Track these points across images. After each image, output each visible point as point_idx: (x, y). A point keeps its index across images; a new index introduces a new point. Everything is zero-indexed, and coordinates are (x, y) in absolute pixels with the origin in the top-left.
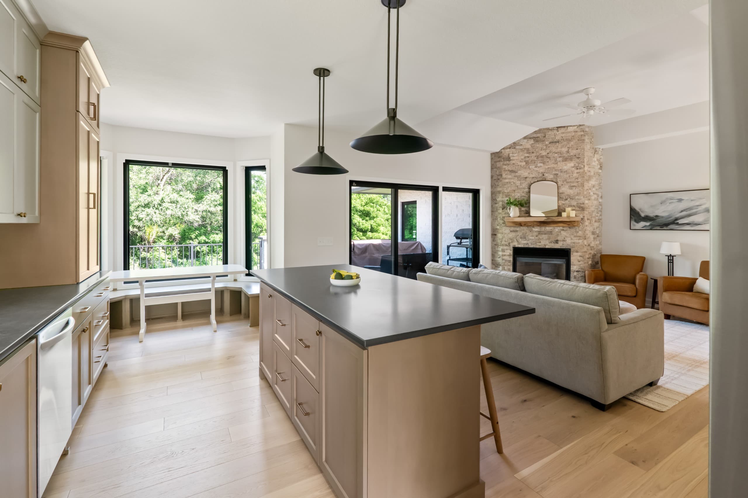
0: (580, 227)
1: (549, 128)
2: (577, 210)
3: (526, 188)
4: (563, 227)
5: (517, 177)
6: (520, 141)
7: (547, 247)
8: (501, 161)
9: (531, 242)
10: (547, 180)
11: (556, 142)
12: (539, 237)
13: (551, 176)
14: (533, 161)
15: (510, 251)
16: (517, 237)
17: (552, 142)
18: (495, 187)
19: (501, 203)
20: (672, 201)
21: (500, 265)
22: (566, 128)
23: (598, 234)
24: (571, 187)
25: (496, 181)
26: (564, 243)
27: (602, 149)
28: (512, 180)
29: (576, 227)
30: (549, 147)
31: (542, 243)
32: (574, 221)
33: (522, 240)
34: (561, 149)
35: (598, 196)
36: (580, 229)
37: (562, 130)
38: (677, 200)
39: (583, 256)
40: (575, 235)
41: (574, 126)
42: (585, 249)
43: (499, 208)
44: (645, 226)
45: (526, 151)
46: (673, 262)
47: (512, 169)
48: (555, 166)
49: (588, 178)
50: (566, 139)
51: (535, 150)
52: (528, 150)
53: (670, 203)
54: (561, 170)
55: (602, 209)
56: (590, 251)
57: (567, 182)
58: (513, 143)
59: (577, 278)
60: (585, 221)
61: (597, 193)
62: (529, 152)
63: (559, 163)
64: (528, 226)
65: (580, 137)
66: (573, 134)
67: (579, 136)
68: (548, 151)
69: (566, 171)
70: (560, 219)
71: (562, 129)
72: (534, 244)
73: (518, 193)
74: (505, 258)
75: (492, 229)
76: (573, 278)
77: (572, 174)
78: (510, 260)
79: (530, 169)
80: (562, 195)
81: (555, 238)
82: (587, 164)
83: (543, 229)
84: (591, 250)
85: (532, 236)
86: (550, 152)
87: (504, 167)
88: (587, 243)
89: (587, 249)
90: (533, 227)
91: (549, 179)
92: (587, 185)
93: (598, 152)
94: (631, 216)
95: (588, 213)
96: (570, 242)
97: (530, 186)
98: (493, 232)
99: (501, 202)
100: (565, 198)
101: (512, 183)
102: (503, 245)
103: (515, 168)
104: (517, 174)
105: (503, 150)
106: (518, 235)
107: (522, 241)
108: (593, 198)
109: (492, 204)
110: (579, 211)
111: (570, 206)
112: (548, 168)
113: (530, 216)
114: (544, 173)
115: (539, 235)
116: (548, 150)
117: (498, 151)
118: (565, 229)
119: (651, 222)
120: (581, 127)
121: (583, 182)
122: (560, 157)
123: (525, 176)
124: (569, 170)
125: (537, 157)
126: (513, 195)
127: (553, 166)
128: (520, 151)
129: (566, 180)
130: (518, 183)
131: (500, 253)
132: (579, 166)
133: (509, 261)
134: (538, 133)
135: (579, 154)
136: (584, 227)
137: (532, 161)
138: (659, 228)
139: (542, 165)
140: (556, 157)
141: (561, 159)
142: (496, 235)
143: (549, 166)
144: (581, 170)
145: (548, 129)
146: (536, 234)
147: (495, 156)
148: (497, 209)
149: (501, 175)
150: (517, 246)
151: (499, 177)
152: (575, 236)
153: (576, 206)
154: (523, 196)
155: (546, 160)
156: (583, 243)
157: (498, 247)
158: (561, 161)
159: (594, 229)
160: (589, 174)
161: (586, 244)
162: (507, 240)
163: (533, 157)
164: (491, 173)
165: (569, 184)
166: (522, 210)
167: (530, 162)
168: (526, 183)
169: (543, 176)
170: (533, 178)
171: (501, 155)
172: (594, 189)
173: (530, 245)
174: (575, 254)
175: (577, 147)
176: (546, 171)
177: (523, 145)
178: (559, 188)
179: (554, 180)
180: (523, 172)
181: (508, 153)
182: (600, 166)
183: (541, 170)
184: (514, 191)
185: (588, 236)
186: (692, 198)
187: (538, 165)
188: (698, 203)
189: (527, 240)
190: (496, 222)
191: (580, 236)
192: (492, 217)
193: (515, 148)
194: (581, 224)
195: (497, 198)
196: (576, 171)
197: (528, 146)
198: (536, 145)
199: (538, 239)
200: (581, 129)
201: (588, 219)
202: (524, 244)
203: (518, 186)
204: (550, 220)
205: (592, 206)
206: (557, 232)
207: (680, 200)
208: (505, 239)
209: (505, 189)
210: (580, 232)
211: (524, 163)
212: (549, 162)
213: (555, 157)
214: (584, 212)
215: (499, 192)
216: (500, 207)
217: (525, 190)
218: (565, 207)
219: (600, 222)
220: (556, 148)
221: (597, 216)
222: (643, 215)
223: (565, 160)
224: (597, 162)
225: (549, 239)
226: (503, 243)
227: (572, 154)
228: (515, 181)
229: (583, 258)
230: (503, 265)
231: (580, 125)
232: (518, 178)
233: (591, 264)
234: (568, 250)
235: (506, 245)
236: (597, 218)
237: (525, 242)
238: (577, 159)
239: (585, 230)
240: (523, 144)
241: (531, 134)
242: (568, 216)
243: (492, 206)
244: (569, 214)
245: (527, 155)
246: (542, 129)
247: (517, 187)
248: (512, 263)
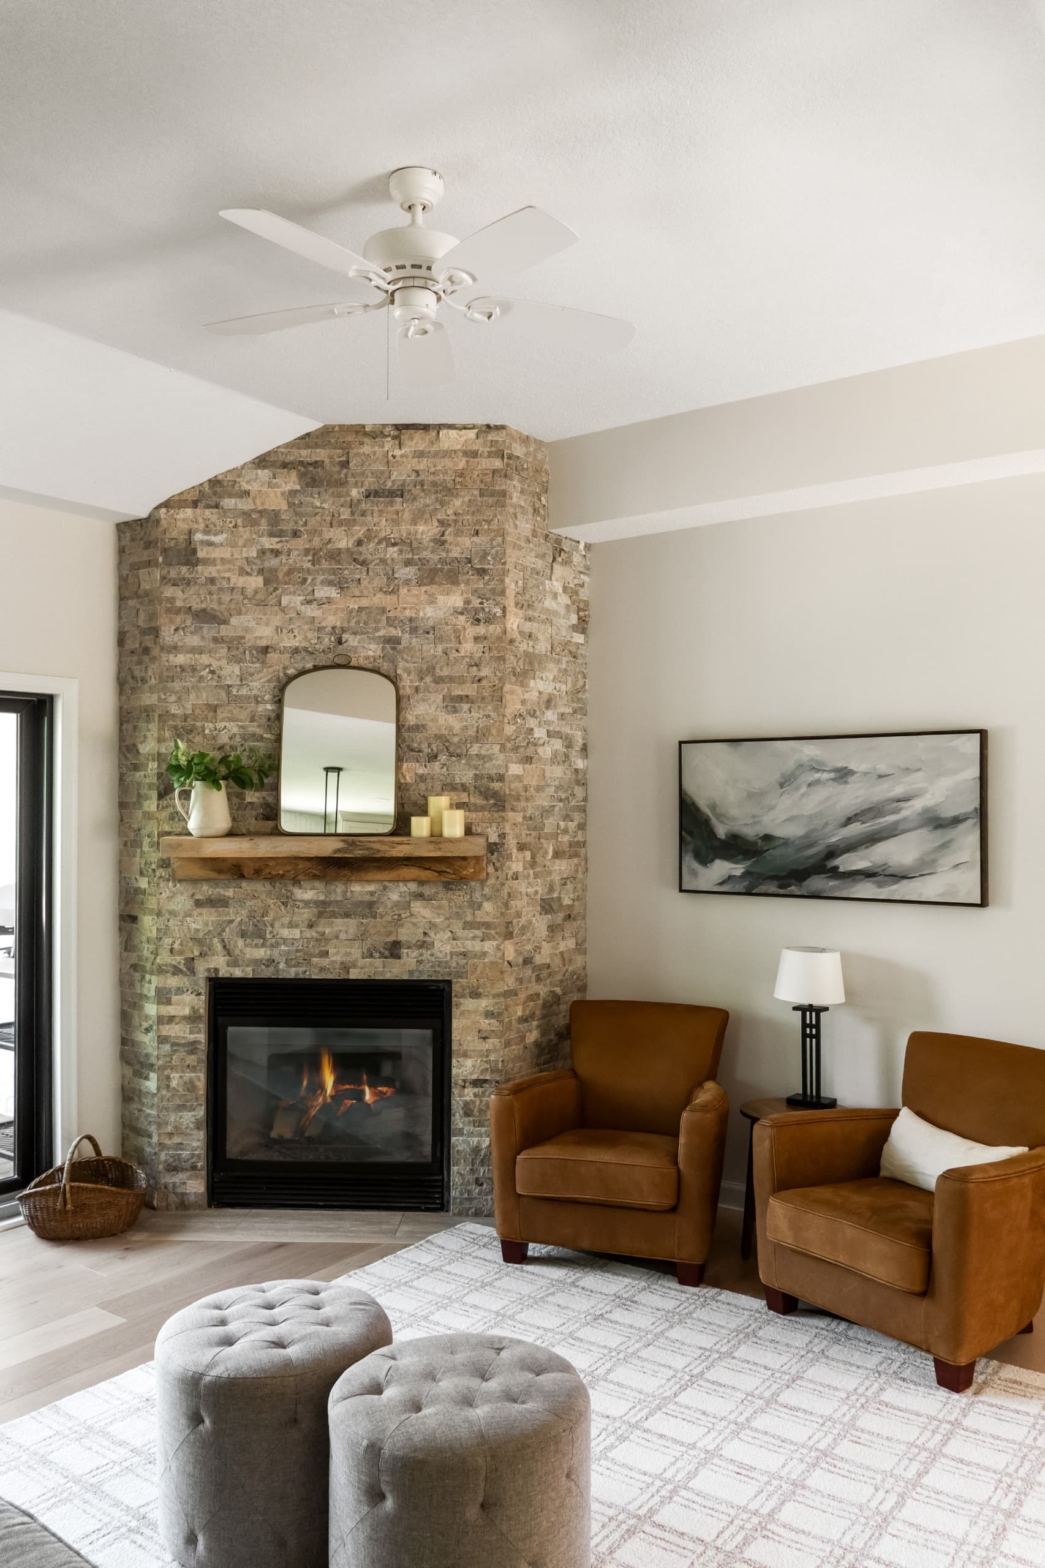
0: (489, 882)
1: (364, 426)
2: (475, 805)
3: (267, 697)
4: (421, 883)
5: (225, 645)
6: (239, 476)
7: (354, 974)
8: (157, 565)
9: (289, 952)
10: (352, 664)
11: (392, 494)
12: (320, 929)
13: (373, 646)
14: (297, 576)
15: (193, 996)
16: (224, 930)
17: (377, 494)
18: (133, 689)
19: (153, 766)
20: (817, 776)
21: (151, 1066)
22: (434, 434)
23: (571, 907)
24: (453, 703)
25: (135, 658)
26: (427, 954)
27: (588, 547)
28: (205, 659)
29: (473, 883)
30: (363, 514)
31: (334, 959)
32: (464, 858)
33: (246, 946)
34: (412, 528)
35: (569, 746)
36: (487, 891)
37: (417, 442)
38: (832, 775)
39: (500, 1014)
40: (469, 918)
41: (465, 428)
42: (510, 982)
43: (144, 791)
44: (730, 878)
45: (264, 525)
46: (818, 1037)
47: (204, 606)
48: (388, 601)
49: (521, 663)
50: (434, 484)
51: (306, 524)
52: (274, 517)
53: (810, 785)
54: (411, 620)
55: (585, 799)
56: (536, 988)
57: (438, 680)
58: (210, 481)
59: (476, 1112)
60: (509, 857)
61: (567, 730)
62: (281, 530)
63: (403, 591)
64: (272, 879)
65: (488, 479)
66: (462, 464)
67: (486, 474)
68: (359, 531)
69: (434, 628)
70: (401, 850)
71: (418, 435)
72: (298, 965)
73: (230, 720)
74: (168, 1030)
75: (121, 892)
76: (461, 1112)
77: (454, 645)
78: (195, 1042)
79: (283, 610)
80: (419, 736)
81: (390, 933)
82: (517, 604)
83: (338, 890)
84: (539, 979)
85: (292, 925)
86: (369, 536)
87: (169, 592)
88: (518, 953)
89: (520, 981)
90: (296, 882)
91: (362, 662)
92: (515, 699)
93: (570, 557)
94: (683, 833)
95: (524, 817)
96: (448, 948)
97: (282, 689)
98: (127, 903)
99: (154, 760)
100: (427, 750)
101: (204, 673)
102: (161, 971)
103: (220, 602)
104: (225, 631)
105: (163, 510)
106: (231, 922)
107: (248, 950)
108: (546, 752)
109: (120, 767)
110: (482, 808)
111: (449, 787)
112: (360, 609)
113: (278, 832)
114: (343, 630)
115: (323, 921)
116: (358, 528)
117: (144, 514)
118: (427, 890)
119: (748, 863)
120: (492, 436)
121: (500, 679)
122: (408, 563)
123: (264, 643)
124: (447, 624)
125: (315, 555)
126: (209, 726)
127: (379, 600)
128: (239, 522)
129: (431, 670)
130: (231, 672)
131: (151, 1009)
132: (483, 609)
133: (192, 1048)
134: (316, 446)
135: (485, 554)
136: (503, 884)
137: (290, 572)
138: (773, 888)
139: (333, 593)
140: (393, 560)
141: (409, 572)
142: (134, 919)
143: (365, 602)
144: (494, 629)
145: (359, 430)
146: (306, 914)
147: (133, 540)
148: (139, 796)
149: (155, 632)
150: (227, 975)
151: (148, 640)
152: (468, 926)
153: (472, 789)
154: (254, 735)
155: (350, 571)
156: (499, 954)
157: (143, 977)
158: (414, 583)
159: (551, 889)
160: (531, 650)
161: (510, 959)
162: (181, 944)
163: (296, 554)
164: (120, 617)
165: (444, 688)
166: (248, 799)
167: (281, 575)
168: (267, 674)
169: (340, 647)
170: (296, 651)
171: (157, 533)
172: (550, 715)
173: (282, 966)
174: (468, 1004)
175: (478, 522)
176: (353, 624)
177: (252, 494)
178: (403, 704)
179: (385, 667)
180: (253, 624)
181: (184, 526)
182: (579, 618)
183: (332, 620)
184: (214, 709)
185: (523, 920)
186: (882, 768)
187: (317, 594)
188: (898, 791)
189: (268, 943)
190: (137, 859)
191: (487, 925)
192: (121, 833)
193: (217, 506)
194: (491, 869)
195: (142, 742)
196: (471, 631)
197: (276, 502)
198: (309, 499)
199: (317, 940)
200: (491, 446)
201: (521, 847)
202: (257, 962)
203: (229, 686)
204: (358, 853)
205: (539, 789)
206: (397, 904)
207: (843, 774)
208: (170, 941)
209: (173, 698)
210: (488, 906)
211: (256, 582)
212: (364, 583)
213: (389, 562)
214: (504, 814)
215: (148, 711)
216: (150, 786)
217: (261, 708)
218: (427, 789)
219: (576, 855)
220: (393, 521)
221: (566, 831)
222: (721, 831)
223: (430, 576)
224: (564, 600)
225: (362, 936)
226: (164, 958)
227: (455, 553)
228: (215, 665)
229: (501, 1022)
230: (162, 1068)
231: (488, 426)
232: (229, 648)
233: (537, 1044)
234: (441, 985)
235: (176, 971)
236: (566, 839)
237: (261, 953)
238: (476, 577)
239: (509, 894)
240: (254, 487)
241: (287, 445)
242: (436, 836)
243: (121, 778)
244: (437, 824)
245: (269, 543)
246: (333, 427)
247: (224, 695)
248: (204, 1057)
